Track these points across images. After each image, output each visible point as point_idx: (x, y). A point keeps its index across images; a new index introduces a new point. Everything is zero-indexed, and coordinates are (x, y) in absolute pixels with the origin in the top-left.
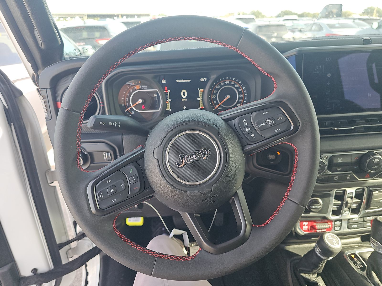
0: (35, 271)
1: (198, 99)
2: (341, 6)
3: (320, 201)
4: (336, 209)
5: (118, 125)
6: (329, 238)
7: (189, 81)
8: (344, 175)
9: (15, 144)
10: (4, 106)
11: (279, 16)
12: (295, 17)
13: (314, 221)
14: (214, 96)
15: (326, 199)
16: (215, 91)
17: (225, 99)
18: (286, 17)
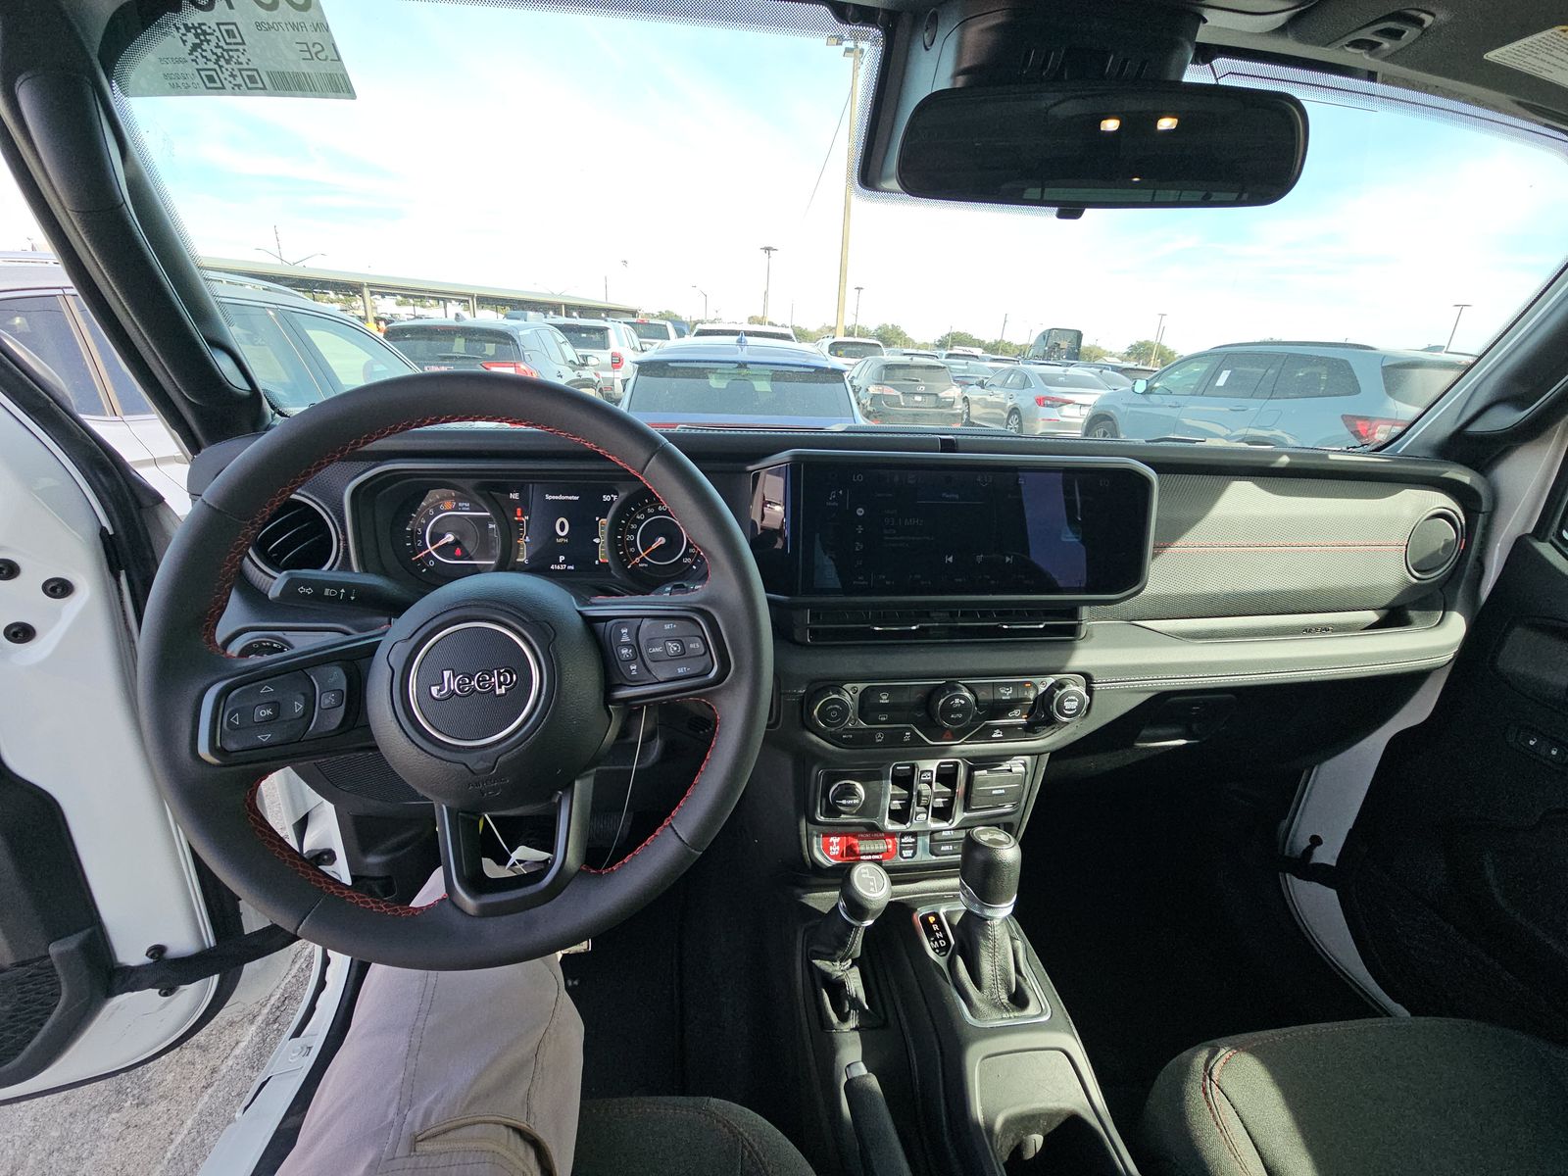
0: (158, 951)
1: (596, 541)
2: (1079, 335)
3: (859, 788)
4: (899, 808)
5: (347, 596)
6: (864, 876)
7: (577, 498)
8: (896, 731)
9: (126, 623)
10: (103, 530)
11: (942, 345)
12: (978, 351)
13: (855, 835)
14: (630, 537)
15: (873, 784)
16: (633, 527)
17: (654, 546)
18: (958, 350)
